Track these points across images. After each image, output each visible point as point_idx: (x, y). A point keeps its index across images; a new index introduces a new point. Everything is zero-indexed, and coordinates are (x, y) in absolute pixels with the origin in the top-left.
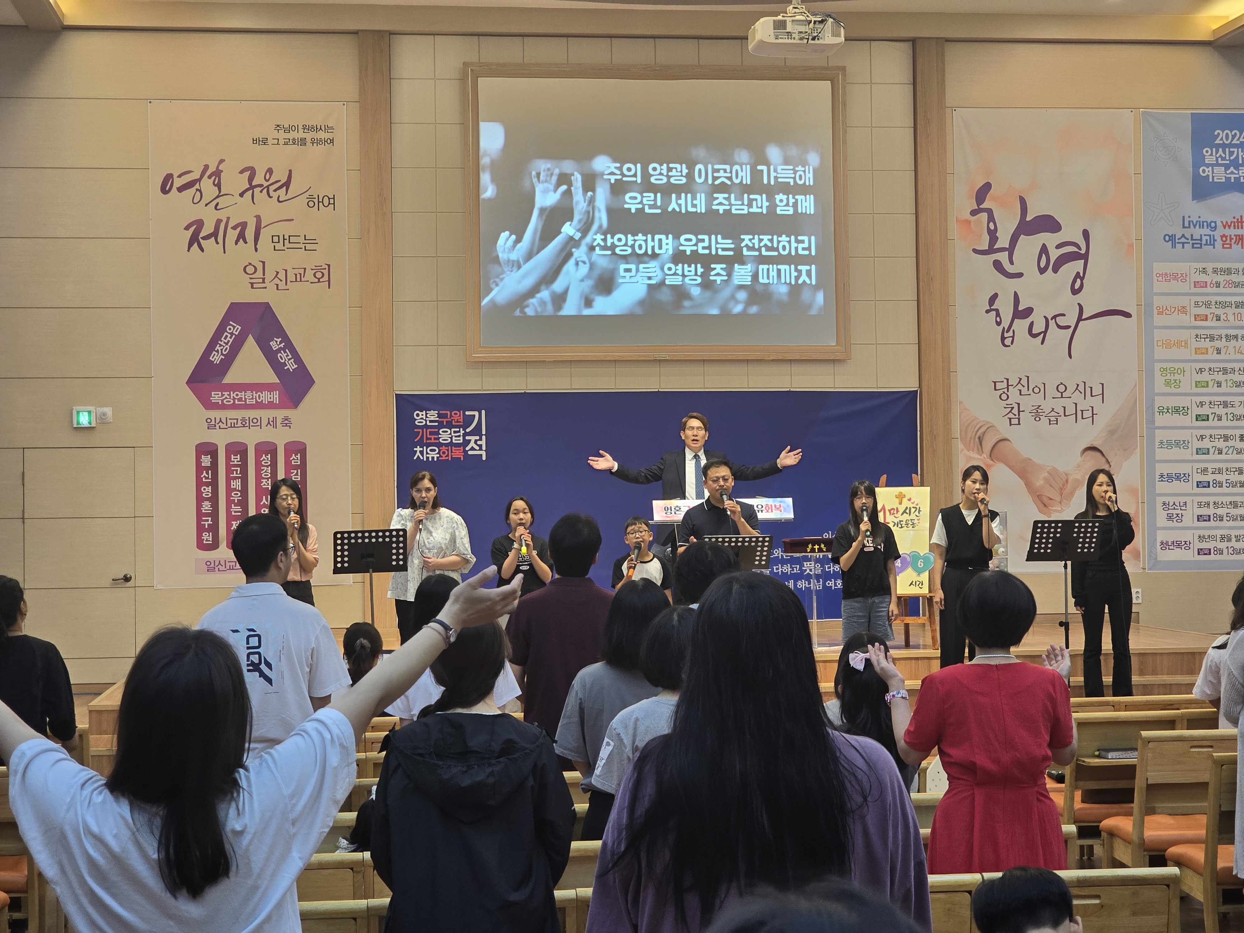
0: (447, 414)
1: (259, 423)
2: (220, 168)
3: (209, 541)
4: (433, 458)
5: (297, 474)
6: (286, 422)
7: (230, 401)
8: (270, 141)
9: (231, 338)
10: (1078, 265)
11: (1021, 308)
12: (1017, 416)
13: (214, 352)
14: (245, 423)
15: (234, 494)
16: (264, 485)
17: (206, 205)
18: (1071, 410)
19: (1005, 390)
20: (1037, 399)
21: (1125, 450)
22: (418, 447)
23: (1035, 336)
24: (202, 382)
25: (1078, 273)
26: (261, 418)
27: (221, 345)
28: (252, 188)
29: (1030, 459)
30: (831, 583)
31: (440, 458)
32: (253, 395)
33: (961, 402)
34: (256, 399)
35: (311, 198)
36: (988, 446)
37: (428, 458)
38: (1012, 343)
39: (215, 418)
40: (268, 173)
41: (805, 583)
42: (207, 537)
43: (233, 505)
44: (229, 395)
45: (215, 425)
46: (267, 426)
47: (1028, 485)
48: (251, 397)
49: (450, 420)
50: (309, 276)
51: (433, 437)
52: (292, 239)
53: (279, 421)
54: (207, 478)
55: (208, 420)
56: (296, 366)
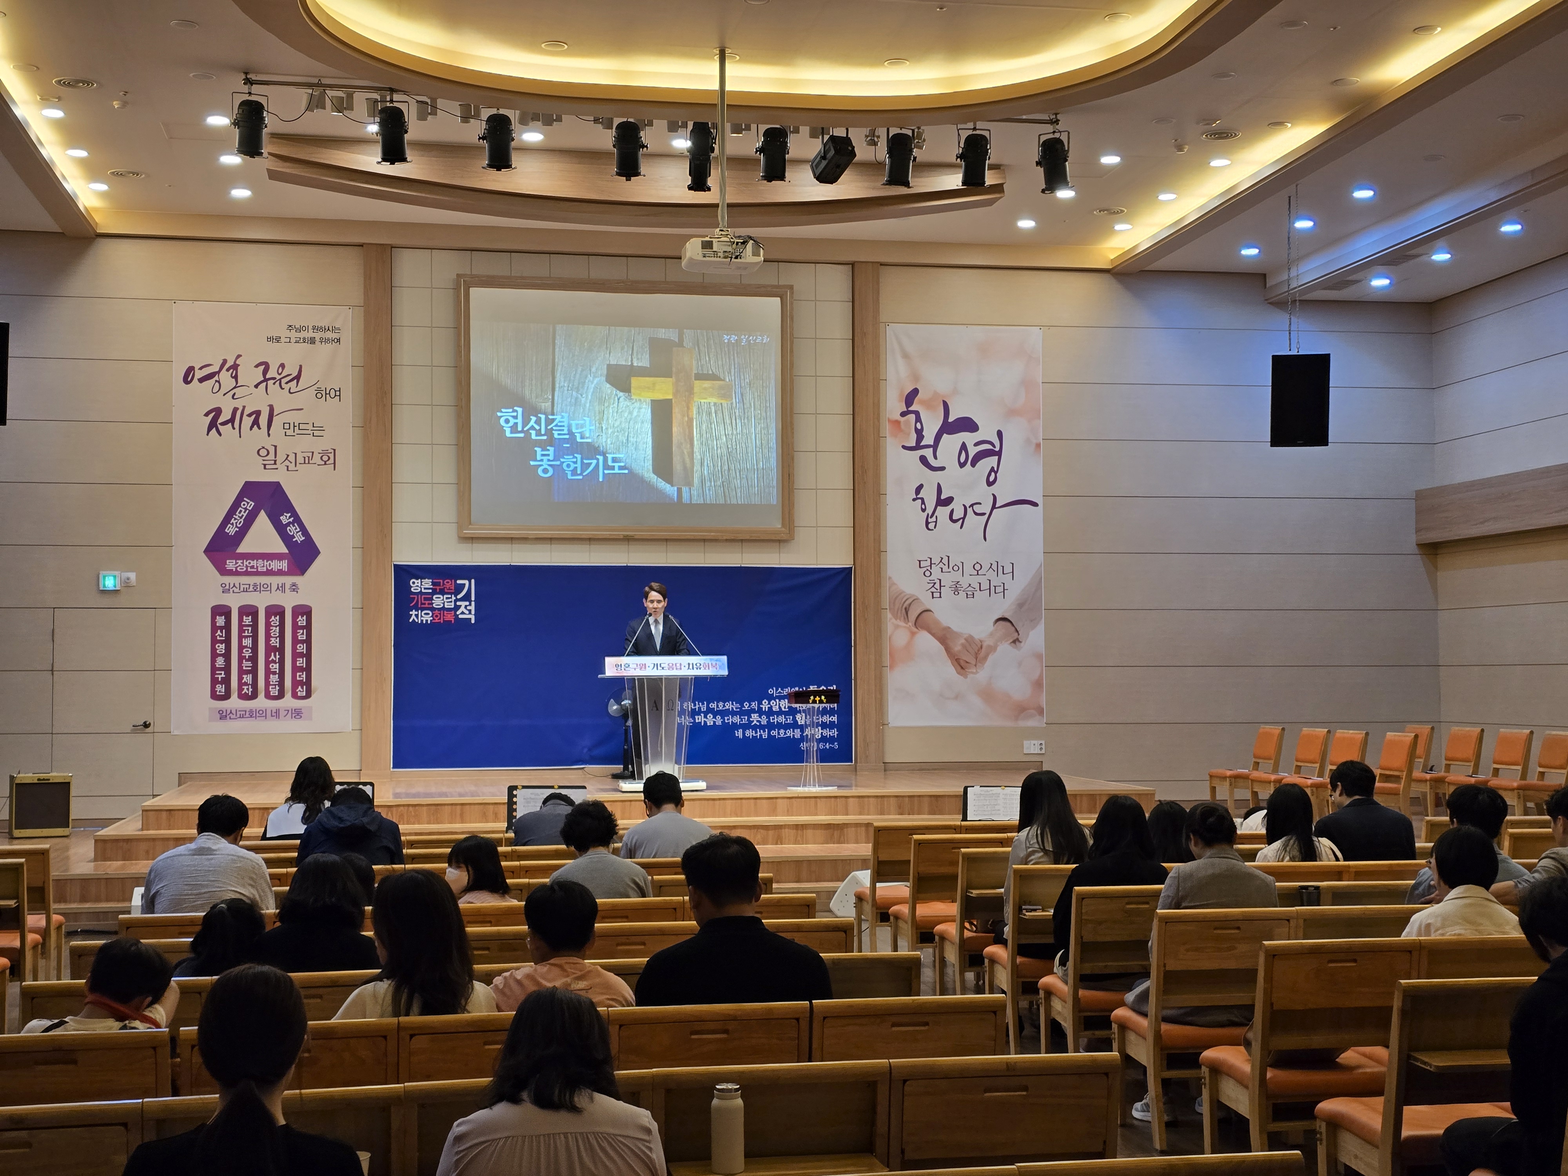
0: (440, 582)
1: (269, 588)
2: (237, 362)
3: (222, 692)
4: (426, 621)
5: (303, 634)
6: (294, 587)
7: (243, 569)
8: (283, 340)
9: (245, 512)
10: (992, 461)
11: (943, 497)
12: (939, 591)
13: (229, 525)
14: (256, 588)
15: (246, 651)
16: (274, 643)
17: (224, 395)
18: (985, 586)
19: (929, 568)
20: (956, 576)
21: (1032, 621)
22: (414, 611)
23: (955, 521)
24: (218, 551)
25: (993, 468)
26: (271, 583)
27: (235, 519)
28: (266, 380)
29: (949, 628)
30: (774, 733)
31: (432, 621)
32: (264, 564)
33: (890, 578)
34: (267, 566)
35: (319, 390)
36: (913, 615)
37: (422, 620)
38: (935, 527)
39: (229, 583)
40: (281, 368)
41: (752, 732)
42: (220, 689)
43: (244, 661)
44: (243, 563)
45: (229, 590)
46: (276, 591)
47: (948, 650)
48: (262, 565)
49: (442, 587)
50: (317, 459)
51: (427, 602)
52: (302, 426)
53: (287, 586)
54: (221, 636)
55: (223, 585)
56: (304, 538)
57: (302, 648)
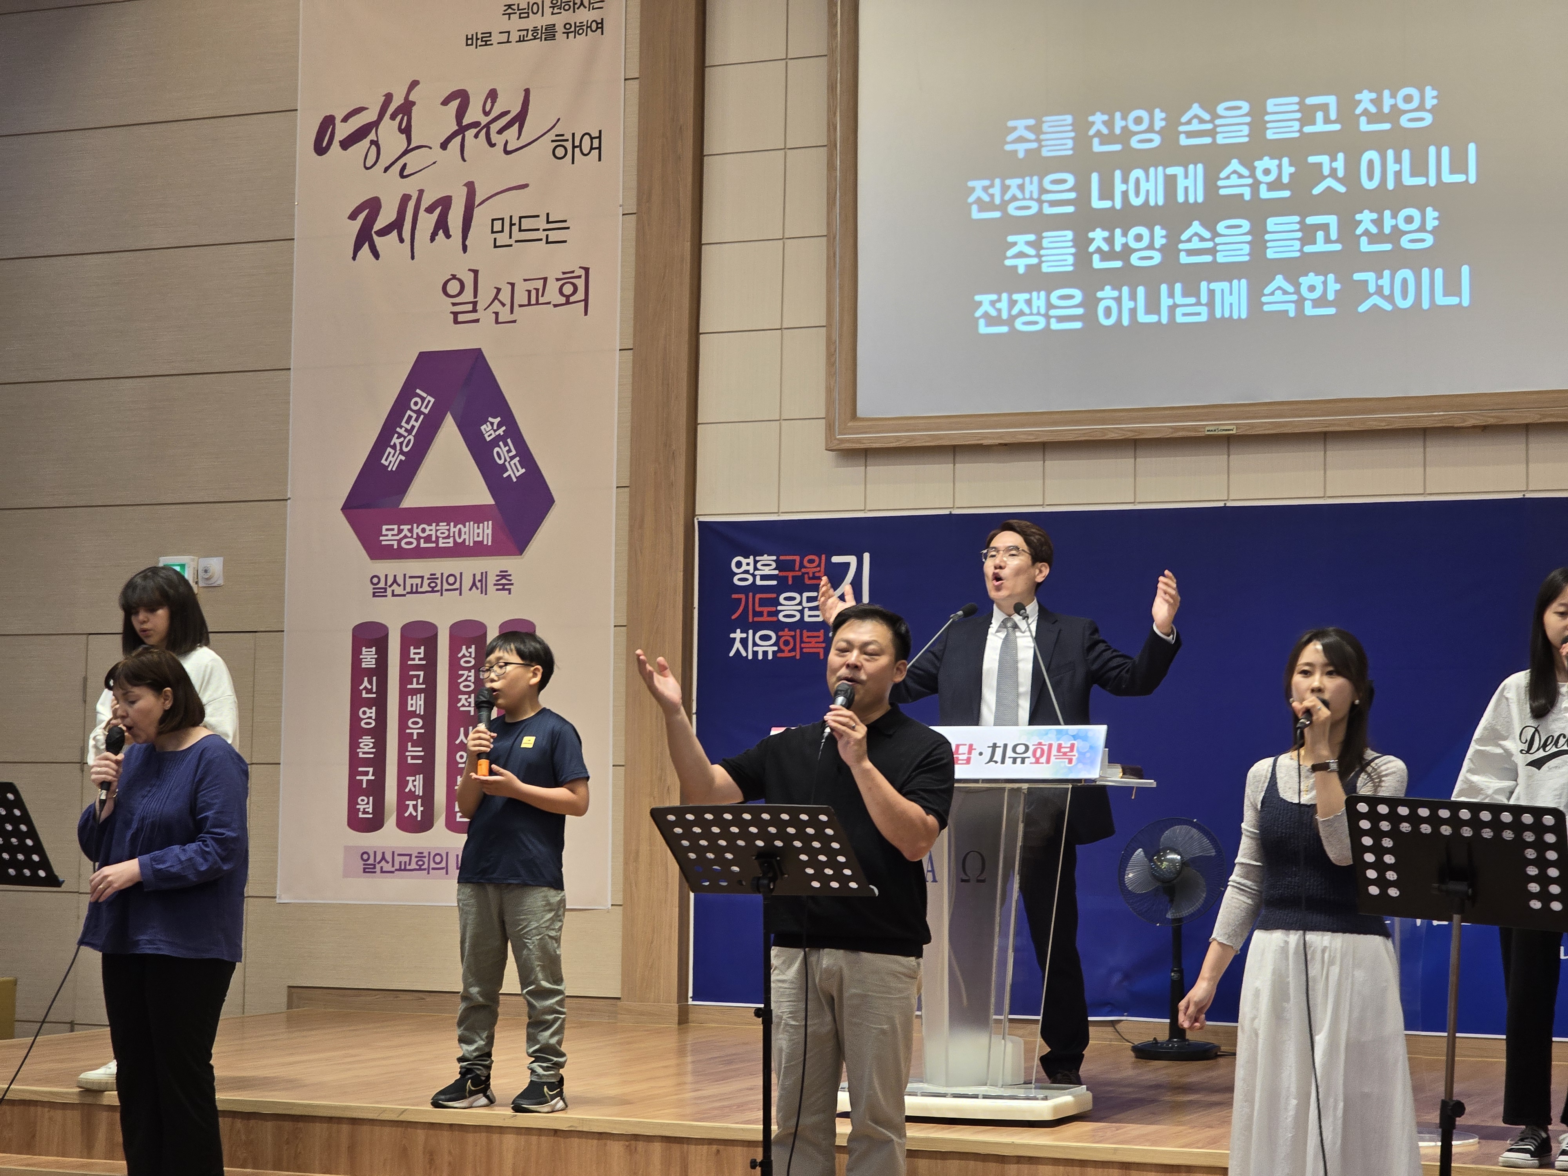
0: (794, 561)
1: (457, 585)
2: (411, 98)
3: (368, 813)
4: (765, 653)
6: (504, 581)
7: (411, 543)
8: (496, 38)
9: (416, 420)
13: (389, 449)
14: (435, 585)
15: (414, 723)
16: (463, 706)
17: (386, 169)
22: (738, 631)
24: (365, 506)
26: (461, 574)
27: (400, 436)
28: (462, 130)
31: (779, 655)
32: (449, 530)
34: (454, 536)
35: (559, 140)
37: (755, 653)
39: (386, 576)
40: (489, 101)
42: (365, 805)
43: (410, 744)
44: (411, 531)
45: (385, 589)
46: (470, 589)
49: (799, 574)
50: (552, 294)
51: (766, 610)
52: (526, 224)
53: (492, 579)
54: (369, 691)
55: (374, 579)
56: (524, 470)
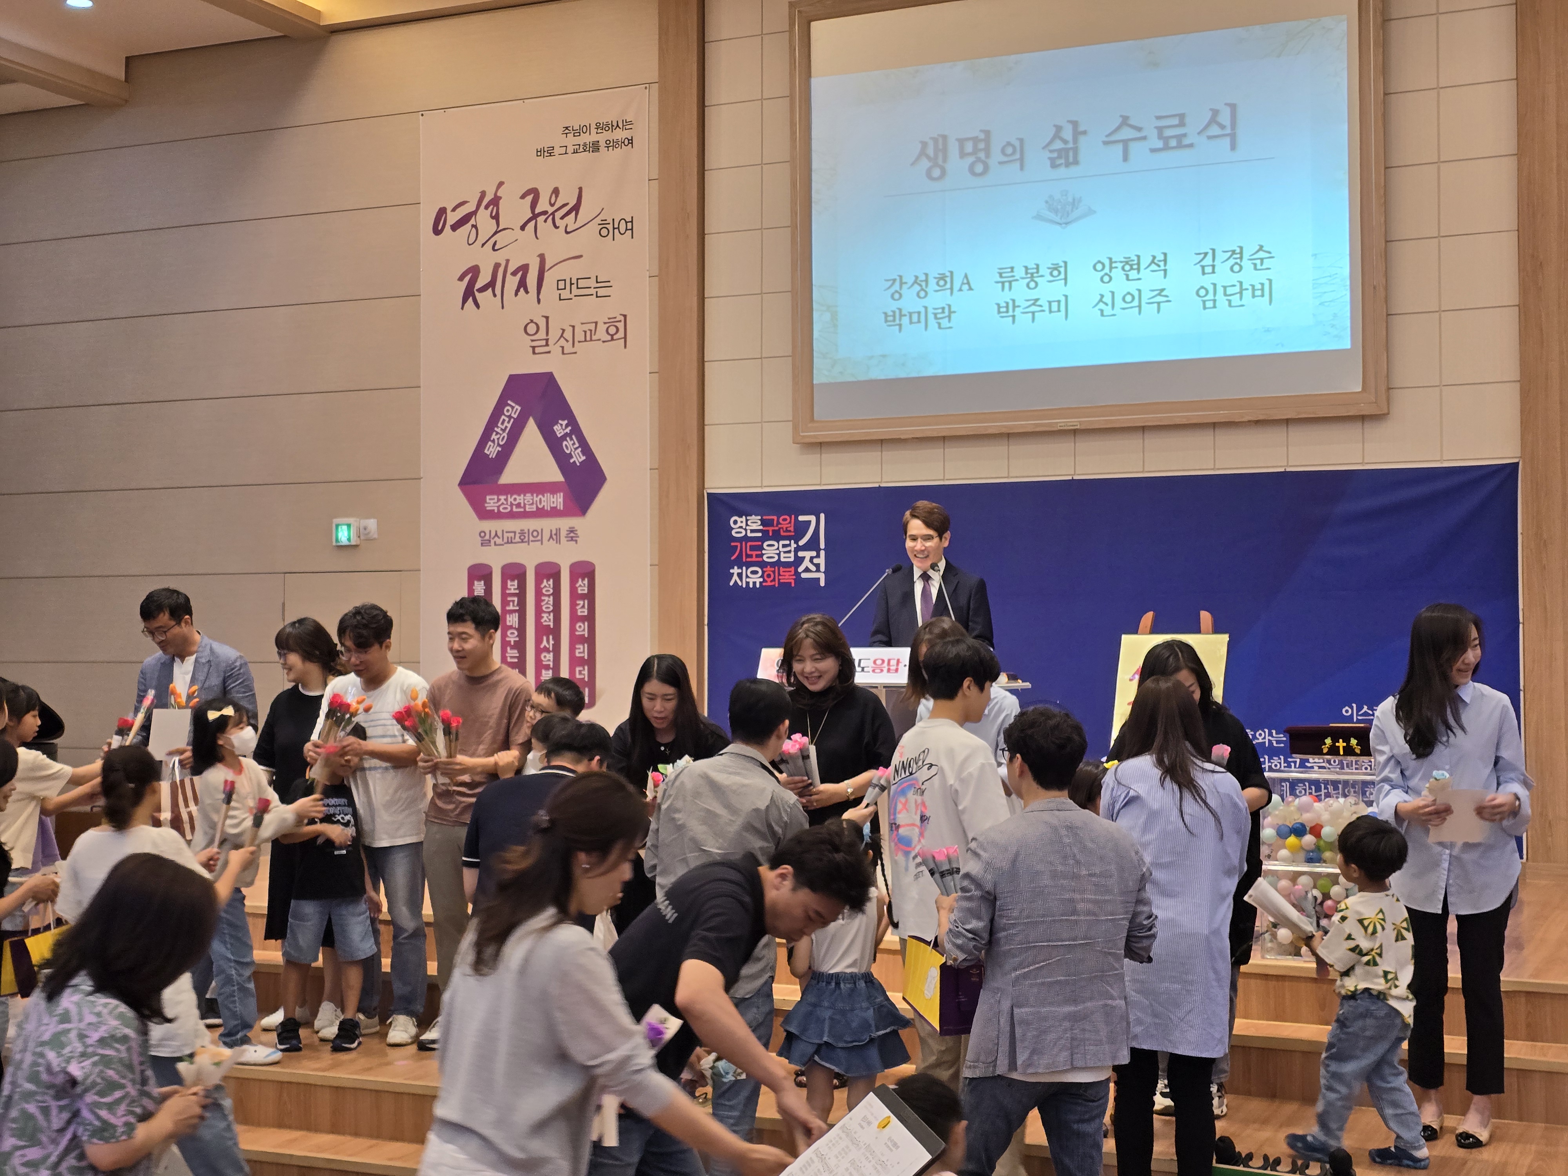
0: (773, 519)
1: (539, 538)
2: (499, 194)
4: (754, 583)
5: (583, 607)
6: (572, 535)
7: (506, 508)
8: (557, 151)
9: (509, 422)
13: (490, 443)
14: (524, 537)
15: (511, 634)
16: (545, 621)
17: (483, 245)
22: (736, 567)
24: (474, 483)
26: (542, 529)
27: (497, 433)
28: (535, 217)
31: (764, 584)
32: (532, 499)
34: (536, 504)
35: (604, 224)
37: (748, 583)
39: (490, 531)
40: (554, 196)
43: (509, 649)
44: (506, 500)
45: (490, 541)
46: (549, 540)
49: (777, 528)
50: (601, 333)
51: (754, 553)
52: (582, 283)
53: (563, 533)
55: (482, 533)
56: (585, 457)
57: (582, 629)
